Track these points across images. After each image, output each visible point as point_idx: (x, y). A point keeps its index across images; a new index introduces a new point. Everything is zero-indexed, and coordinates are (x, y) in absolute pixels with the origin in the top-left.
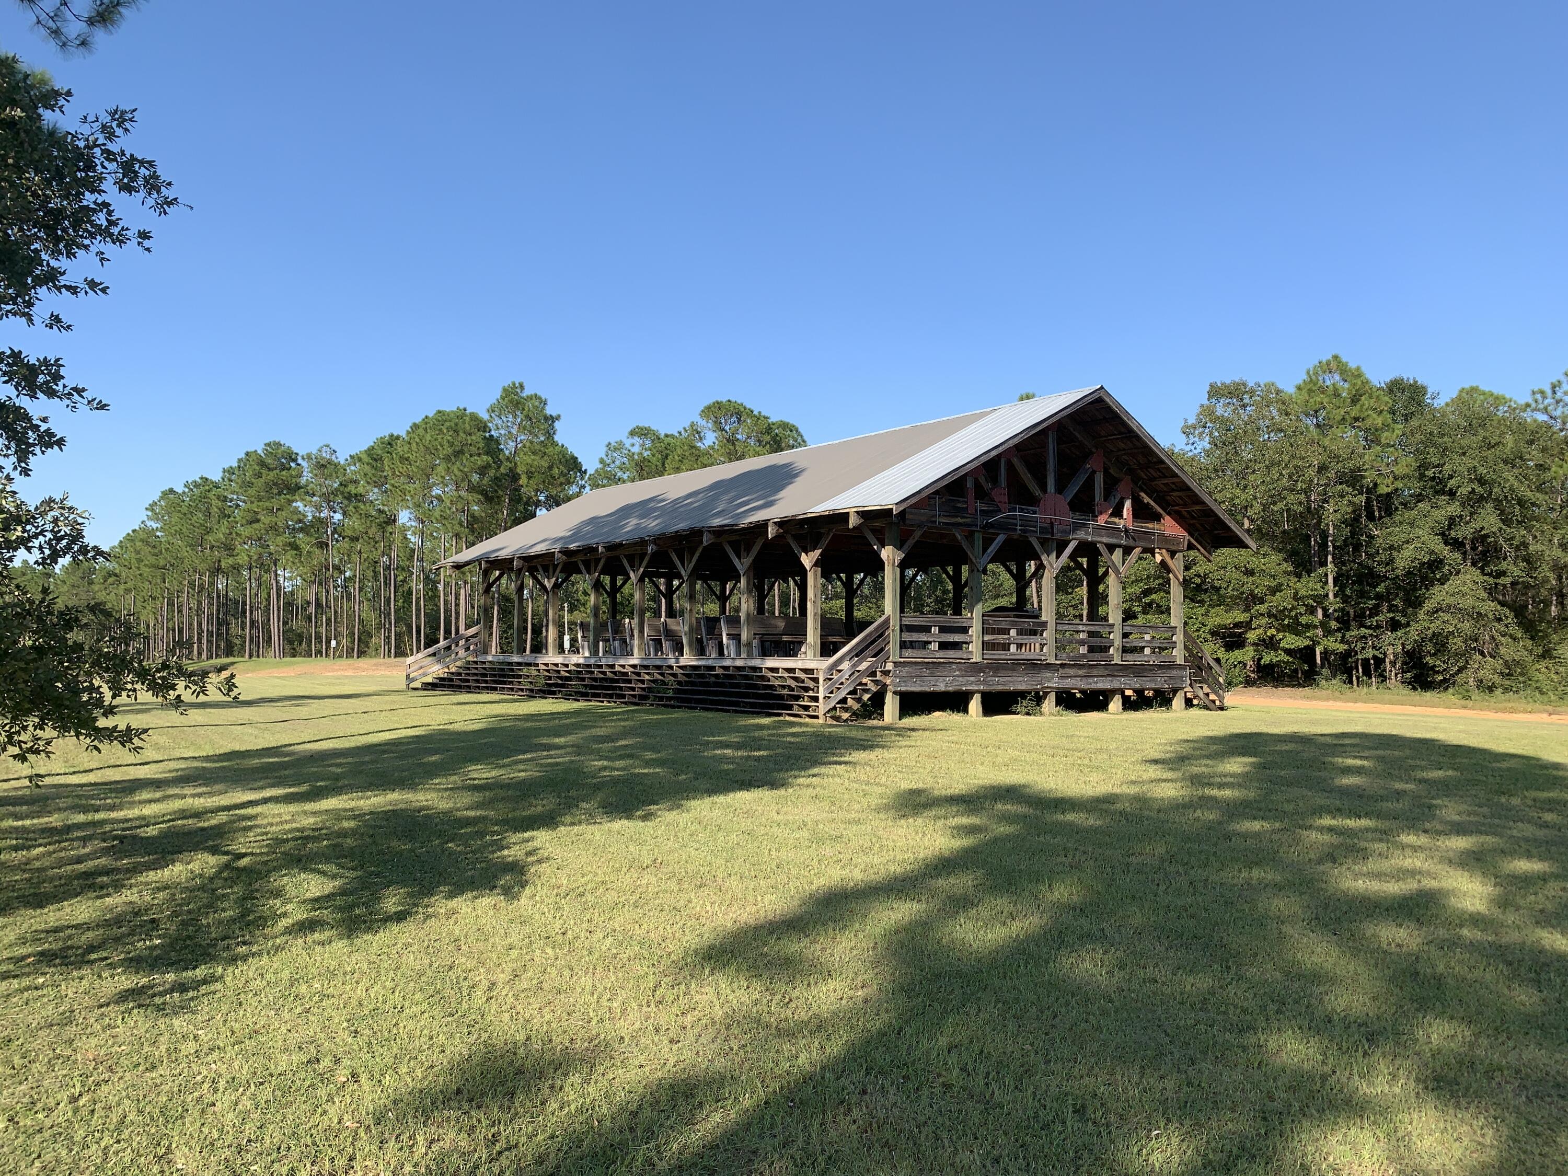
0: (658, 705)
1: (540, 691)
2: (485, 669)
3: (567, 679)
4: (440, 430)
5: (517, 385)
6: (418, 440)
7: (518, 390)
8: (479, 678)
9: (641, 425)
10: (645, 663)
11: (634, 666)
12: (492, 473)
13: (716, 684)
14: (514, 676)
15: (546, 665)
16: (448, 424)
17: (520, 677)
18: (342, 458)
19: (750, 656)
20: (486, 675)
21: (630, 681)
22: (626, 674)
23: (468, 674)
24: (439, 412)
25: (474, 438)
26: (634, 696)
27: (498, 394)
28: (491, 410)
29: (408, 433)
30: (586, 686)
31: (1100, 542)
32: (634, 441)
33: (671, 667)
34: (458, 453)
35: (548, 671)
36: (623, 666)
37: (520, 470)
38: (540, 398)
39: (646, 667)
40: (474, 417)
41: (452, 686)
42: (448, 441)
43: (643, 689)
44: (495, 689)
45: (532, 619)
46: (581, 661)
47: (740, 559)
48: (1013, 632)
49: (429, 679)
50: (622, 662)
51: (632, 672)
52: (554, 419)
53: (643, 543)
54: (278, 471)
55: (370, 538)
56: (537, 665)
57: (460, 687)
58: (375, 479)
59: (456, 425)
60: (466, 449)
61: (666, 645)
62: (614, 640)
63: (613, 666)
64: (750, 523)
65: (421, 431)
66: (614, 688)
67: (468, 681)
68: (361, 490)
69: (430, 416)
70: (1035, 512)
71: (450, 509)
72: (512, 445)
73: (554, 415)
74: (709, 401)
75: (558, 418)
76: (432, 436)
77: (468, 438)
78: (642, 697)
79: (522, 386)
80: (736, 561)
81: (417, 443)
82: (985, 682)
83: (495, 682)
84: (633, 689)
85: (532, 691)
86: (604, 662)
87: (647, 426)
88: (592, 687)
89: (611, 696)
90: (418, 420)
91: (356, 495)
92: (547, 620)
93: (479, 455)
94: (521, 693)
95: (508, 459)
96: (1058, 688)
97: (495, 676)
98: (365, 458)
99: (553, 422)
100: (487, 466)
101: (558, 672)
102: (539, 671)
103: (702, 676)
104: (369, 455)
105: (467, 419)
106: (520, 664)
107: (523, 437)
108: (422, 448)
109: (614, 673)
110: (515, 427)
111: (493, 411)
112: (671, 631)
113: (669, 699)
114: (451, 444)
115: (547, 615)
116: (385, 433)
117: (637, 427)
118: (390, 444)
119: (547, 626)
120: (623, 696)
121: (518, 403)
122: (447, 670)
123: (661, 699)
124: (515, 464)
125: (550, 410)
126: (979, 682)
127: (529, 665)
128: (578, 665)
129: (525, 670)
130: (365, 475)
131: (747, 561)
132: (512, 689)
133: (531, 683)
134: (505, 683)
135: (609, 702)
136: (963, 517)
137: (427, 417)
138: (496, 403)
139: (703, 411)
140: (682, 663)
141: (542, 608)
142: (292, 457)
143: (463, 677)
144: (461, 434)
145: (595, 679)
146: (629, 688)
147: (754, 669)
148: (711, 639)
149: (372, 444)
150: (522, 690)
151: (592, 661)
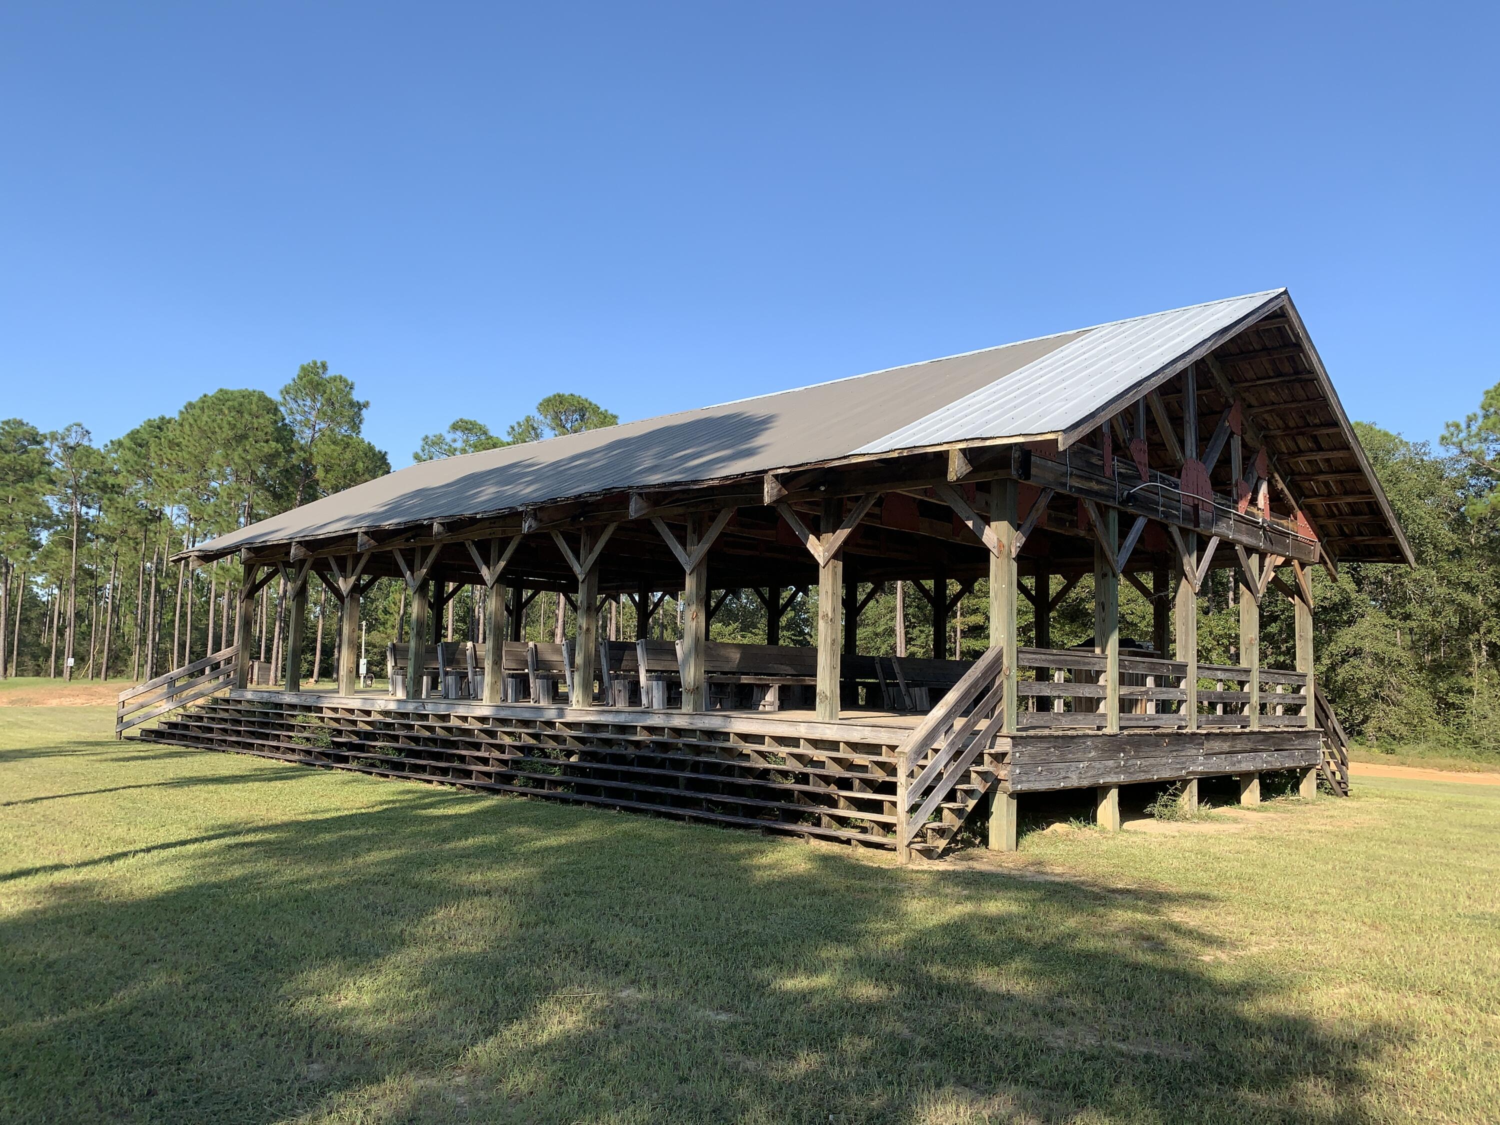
0: (536, 795)
1: (322, 754)
2: (239, 711)
3: (368, 736)
4: (221, 411)
5: (319, 364)
6: (192, 421)
7: (321, 371)
8: (228, 726)
9: (466, 418)
10: (503, 714)
11: (483, 720)
12: (281, 462)
13: (643, 761)
14: (282, 727)
15: (335, 710)
16: (230, 403)
17: (291, 728)
18: (98, 443)
19: (697, 711)
20: (239, 722)
21: (477, 746)
22: (468, 732)
23: (213, 719)
24: (221, 390)
25: (261, 420)
26: (488, 775)
27: (295, 372)
28: (286, 391)
29: (181, 413)
30: (400, 751)
31: (1240, 543)
32: (456, 436)
33: (550, 724)
34: (241, 438)
35: (337, 720)
36: (464, 719)
37: (317, 460)
38: (345, 381)
39: (504, 722)
40: (262, 397)
41: (183, 737)
42: (229, 423)
43: (504, 762)
44: (250, 746)
45: (323, 638)
46: (392, 706)
47: (684, 545)
48: (1150, 682)
49: (153, 725)
50: (462, 711)
51: (480, 730)
52: (360, 406)
53: (512, 516)
54: (16, 454)
55: (130, 539)
56: (320, 710)
57: (197, 739)
58: (138, 467)
59: (241, 405)
60: (251, 434)
61: (535, 685)
62: (446, 674)
63: (445, 718)
64: (726, 478)
65: (197, 412)
66: (450, 758)
67: (211, 730)
68: (120, 480)
69: (210, 395)
70: (1176, 487)
71: (227, 503)
72: (308, 433)
73: (362, 401)
74: (550, 394)
75: (366, 405)
76: (209, 417)
77: (255, 420)
78: (506, 779)
79: (324, 366)
80: (678, 551)
81: (191, 425)
82: (1125, 769)
83: (253, 734)
84: (485, 761)
85: (308, 753)
86: (429, 709)
87: (472, 419)
88: (411, 753)
89: (444, 772)
90: (195, 399)
91: (113, 486)
92: (341, 640)
93: (267, 441)
94: (289, 756)
95: (302, 448)
96: (1201, 773)
97: (253, 723)
98: (128, 443)
99: (360, 409)
100: (277, 455)
101: (354, 723)
102: (322, 719)
103: (607, 742)
104: (132, 440)
105: (255, 399)
106: (293, 707)
107: (323, 425)
108: (196, 431)
109: (449, 730)
110: (314, 413)
111: (288, 393)
112: (545, 662)
113: (555, 784)
114: (233, 427)
115: (340, 634)
116: (155, 416)
117: (461, 420)
118: (159, 428)
119: (340, 647)
120: (468, 774)
121: (318, 384)
122: (181, 711)
123: (540, 783)
124: (311, 454)
125: (357, 396)
126: (1118, 770)
127: (308, 709)
128: (386, 713)
129: (300, 718)
130: (126, 462)
131: (700, 550)
132: (278, 748)
133: (308, 739)
134: (266, 737)
135: (442, 783)
136: (1099, 482)
137: (205, 396)
138: (292, 383)
139: (541, 404)
140: (570, 718)
141: (335, 627)
142: (35, 439)
143: (205, 723)
144: (246, 416)
145: (416, 740)
146: (478, 758)
147: (711, 734)
148: (617, 677)
149: (138, 427)
150: (293, 750)
151: (410, 708)
